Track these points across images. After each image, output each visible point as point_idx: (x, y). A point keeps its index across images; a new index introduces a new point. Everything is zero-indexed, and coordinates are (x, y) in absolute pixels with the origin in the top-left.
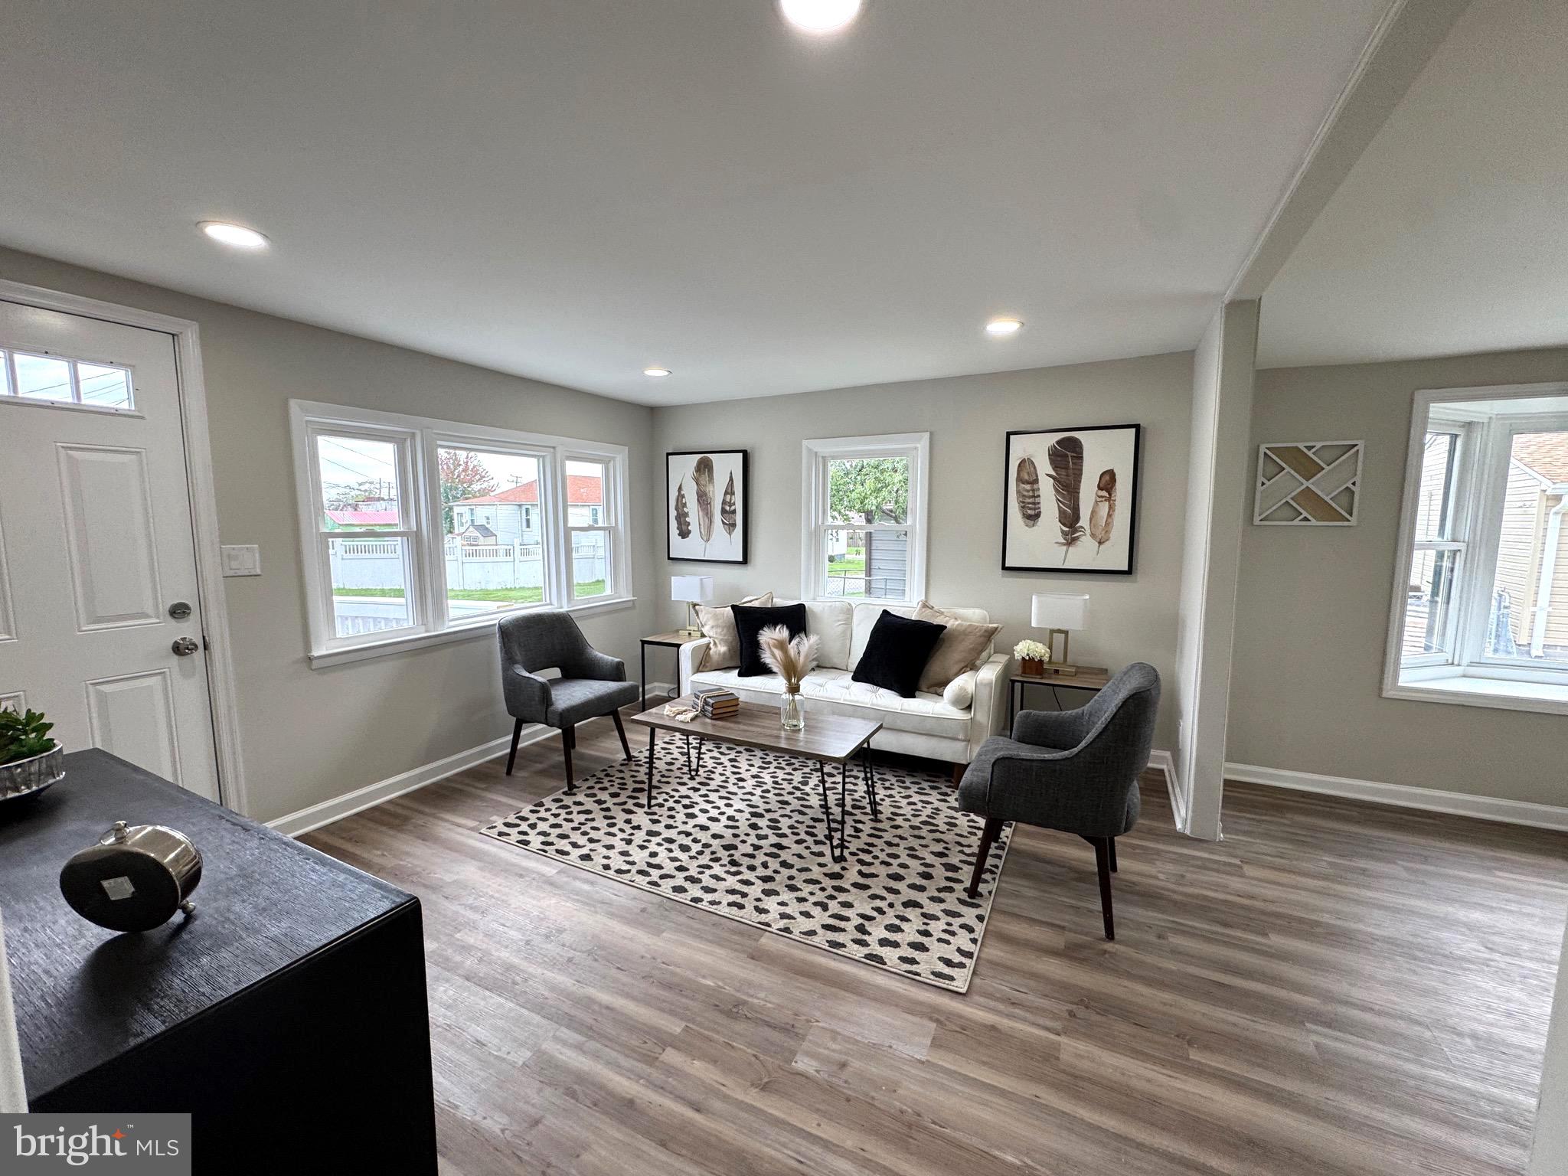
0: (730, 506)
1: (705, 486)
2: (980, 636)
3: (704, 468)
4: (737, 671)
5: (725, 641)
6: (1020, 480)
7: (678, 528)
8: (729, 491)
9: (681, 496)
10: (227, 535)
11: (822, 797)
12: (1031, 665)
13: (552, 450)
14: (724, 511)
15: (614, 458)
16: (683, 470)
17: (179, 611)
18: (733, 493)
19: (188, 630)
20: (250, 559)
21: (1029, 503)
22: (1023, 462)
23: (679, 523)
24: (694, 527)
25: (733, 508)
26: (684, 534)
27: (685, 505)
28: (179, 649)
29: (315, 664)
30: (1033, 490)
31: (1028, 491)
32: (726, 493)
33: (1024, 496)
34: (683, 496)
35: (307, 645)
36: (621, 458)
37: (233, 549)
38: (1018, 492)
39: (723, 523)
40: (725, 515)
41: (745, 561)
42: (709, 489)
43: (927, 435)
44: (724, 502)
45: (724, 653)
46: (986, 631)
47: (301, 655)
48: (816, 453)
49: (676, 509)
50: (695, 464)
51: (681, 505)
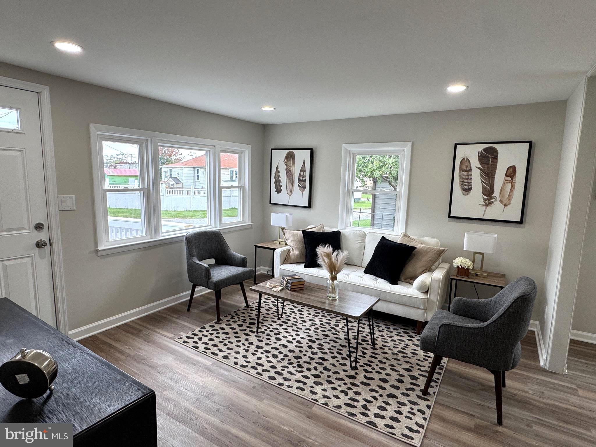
0: (303, 178)
1: (290, 166)
2: (435, 254)
3: (290, 157)
4: (304, 265)
5: (298, 249)
6: (461, 169)
7: (275, 188)
8: (303, 170)
9: (277, 171)
10: (61, 191)
11: (347, 334)
12: (462, 271)
13: (214, 147)
14: (299, 180)
15: (244, 152)
16: (279, 157)
17: (39, 227)
18: (304, 171)
19: (43, 236)
20: (71, 202)
21: (466, 182)
22: (464, 159)
23: (276, 186)
24: (284, 188)
25: (304, 178)
26: (279, 191)
27: (279, 176)
28: (39, 245)
29: (100, 254)
30: (468, 175)
31: (465, 176)
32: (301, 171)
33: (463, 178)
34: (279, 172)
35: (96, 244)
36: (248, 151)
37: (64, 197)
38: (460, 176)
39: (299, 186)
40: (301, 182)
41: (310, 206)
42: (292, 168)
43: (410, 143)
44: (300, 176)
45: (297, 255)
46: (438, 251)
47: (93, 249)
48: (349, 151)
49: (275, 178)
50: (285, 155)
51: (277, 176)
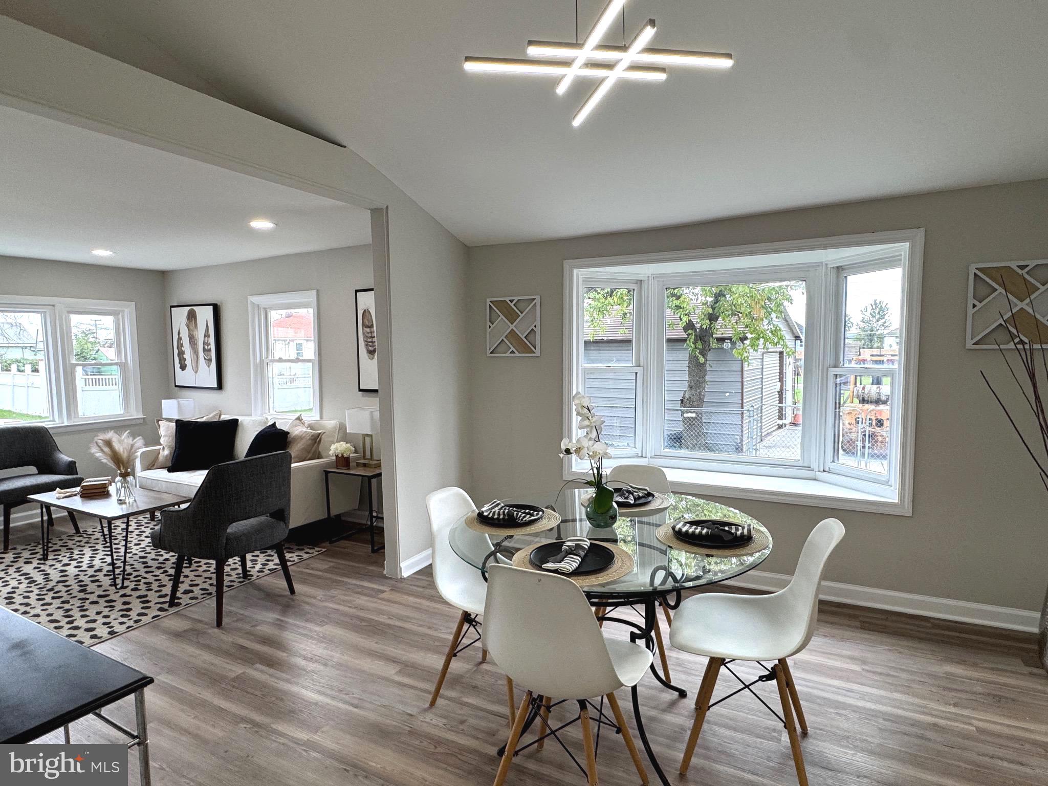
0: (208, 346)
1: (193, 331)
3: (192, 316)
4: (168, 469)
5: (169, 447)
6: (364, 325)
7: (179, 363)
8: (207, 335)
9: (180, 339)
12: (343, 461)
13: (50, 307)
14: (204, 350)
15: (123, 311)
16: (180, 316)
18: (209, 336)
21: (370, 342)
22: (365, 311)
23: (180, 359)
24: (188, 362)
25: (209, 347)
26: (183, 367)
27: (182, 345)
30: (371, 332)
31: (368, 333)
32: (205, 336)
33: (367, 337)
34: (181, 339)
36: (129, 310)
38: (363, 334)
39: (205, 359)
40: (206, 353)
41: (220, 386)
42: (195, 333)
43: (314, 292)
44: (204, 343)
46: (313, 436)
48: (258, 305)
49: (178, 348)
50: (186, 314)
51: (180, 345)
